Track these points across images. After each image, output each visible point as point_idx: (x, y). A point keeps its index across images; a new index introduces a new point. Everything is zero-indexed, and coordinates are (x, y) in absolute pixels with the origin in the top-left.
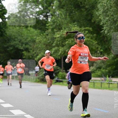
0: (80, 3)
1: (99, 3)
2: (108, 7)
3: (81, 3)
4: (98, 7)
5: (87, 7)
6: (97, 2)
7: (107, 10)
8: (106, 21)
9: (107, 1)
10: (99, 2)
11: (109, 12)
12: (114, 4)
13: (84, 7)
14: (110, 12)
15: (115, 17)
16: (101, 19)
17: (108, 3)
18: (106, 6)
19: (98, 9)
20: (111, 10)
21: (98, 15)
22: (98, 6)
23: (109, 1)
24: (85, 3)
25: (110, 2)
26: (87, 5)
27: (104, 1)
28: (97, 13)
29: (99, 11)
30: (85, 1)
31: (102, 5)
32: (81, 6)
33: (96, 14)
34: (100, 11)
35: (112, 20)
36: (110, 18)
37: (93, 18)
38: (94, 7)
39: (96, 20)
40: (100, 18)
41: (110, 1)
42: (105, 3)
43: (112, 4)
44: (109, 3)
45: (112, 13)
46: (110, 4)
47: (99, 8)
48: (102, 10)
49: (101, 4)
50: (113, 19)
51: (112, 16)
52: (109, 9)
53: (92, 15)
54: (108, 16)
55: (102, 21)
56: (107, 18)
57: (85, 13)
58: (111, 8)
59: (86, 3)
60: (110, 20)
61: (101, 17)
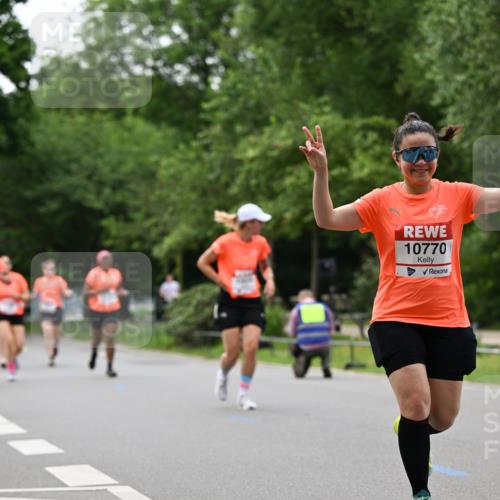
0: (343, 13)
1: (427, 13)
2: (464, 28)
3: (350, 11)
4: (419, 29)
5: (374, 29)
6: (415, 11)
7: (459, 45)
8: (458, 91)
9: (460, 6)
10: (425, 8)
11: (469, 52)
12: (488, 15)
13: (361, 29)
14: (473, 52)
15: (493, 74)
16: (432, 82)
17: (462, 15)
18: (454, 28)
19: (423, 40)
20: (477, 41)
21: (422, 63)
22: (421, 27)
23: (470, 4)
24: (364, 16)
25: (471, 8)
26: (374, 20)
27: (446, 7)
28: (417, 56)
29: (426, 48)
30: (366, 5)
31: (440, 22)
32: (348, 24)
33: (414, 61)
34: (430, 45)
35: (481, 87)
36: (472, 76)
37: (401, 78)
38: (403, 29)
39: (411, 85)
40: (429, 76)
41: (474, 4)
42: (450, 15)
43: (480, 17)
44: (468, 14)
45: (481, 56)
46: (474, 15)
47: (425, 34)
48: (439, 43)
49: (436, 19)
50: (486, 81)
51: (482, 67)
52: (468, 38)
53: (395, 65)
54: (465, 68)
55: (441, 91)
56: (460, 78)
57: (367, 54)
58: (475, 35)
59: (369, 12)
60: (470, 86)
61: (436, 74)
